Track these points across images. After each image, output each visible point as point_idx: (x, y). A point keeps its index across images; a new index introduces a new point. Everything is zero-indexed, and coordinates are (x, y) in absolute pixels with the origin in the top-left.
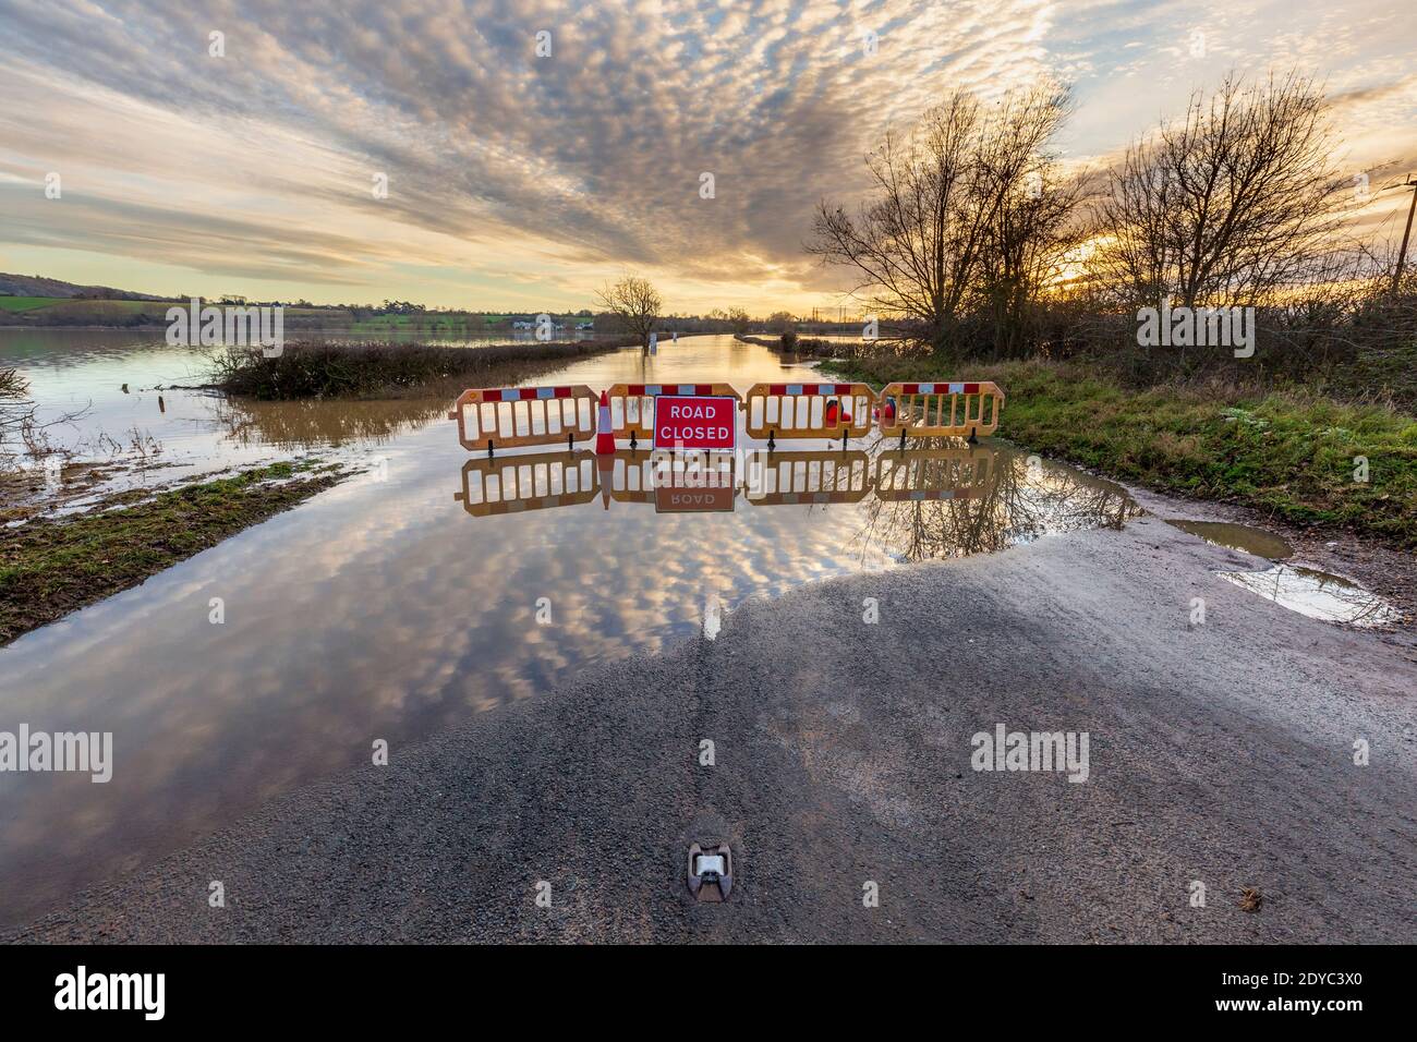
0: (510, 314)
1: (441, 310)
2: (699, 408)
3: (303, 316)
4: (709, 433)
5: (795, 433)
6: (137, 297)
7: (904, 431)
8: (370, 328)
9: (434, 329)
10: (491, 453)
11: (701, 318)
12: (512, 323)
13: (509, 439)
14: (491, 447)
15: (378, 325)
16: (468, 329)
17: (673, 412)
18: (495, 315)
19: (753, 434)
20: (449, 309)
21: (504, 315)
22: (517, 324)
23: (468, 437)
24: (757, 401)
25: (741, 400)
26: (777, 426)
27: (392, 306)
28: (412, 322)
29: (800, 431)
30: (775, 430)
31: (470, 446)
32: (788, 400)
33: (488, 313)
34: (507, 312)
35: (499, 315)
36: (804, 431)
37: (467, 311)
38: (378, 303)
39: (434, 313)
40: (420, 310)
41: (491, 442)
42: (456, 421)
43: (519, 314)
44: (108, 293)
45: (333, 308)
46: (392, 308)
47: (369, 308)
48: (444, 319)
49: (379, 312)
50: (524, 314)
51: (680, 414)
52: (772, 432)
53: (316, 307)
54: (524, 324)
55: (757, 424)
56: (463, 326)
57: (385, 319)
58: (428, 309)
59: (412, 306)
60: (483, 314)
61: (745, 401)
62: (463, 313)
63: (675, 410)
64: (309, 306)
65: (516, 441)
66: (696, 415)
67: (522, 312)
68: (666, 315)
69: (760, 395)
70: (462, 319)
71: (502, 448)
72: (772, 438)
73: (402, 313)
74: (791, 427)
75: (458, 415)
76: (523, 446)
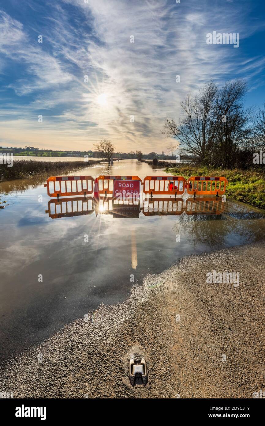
0: (66, 151)
1: (44, 150)
2: (128, 184)
5: (159, 193)
7: (195, 192)
10: (58, 198)
11: (127, 154)
13: (64, 193)
14: (58, 196)
18: (61, 151)
19: (146, 192)
20: (46, 149)
21: (64, 152)
22: (68, 155)
25: (142, 182)
26: (154, 190)
27: (28, 148)
31: (51, 195)
33: (59, 151)
34: (65, 151)
35: (62, 152)
36: (162, 192)
37: (52, 150)
38: (23, 147)
39: (42, 151)
40: (37, 150)
41: (58, 194)
42: (46, 187)
43: (69, 152)
46: (28, 149)
49: (24, 150)
50: (71, 152)
51: (122, 186)
52: (152, 192)
55: (147, 189)
58: (40, 149)
59: (34, 148)
60: (57, 151)
61: (143, 182)
62: (51, 151)
63: (120, 184)
65: (66, 194)
66: (127, 186)
68: (116, 153)
69: (148, 180)
70: (51, 153)
71: (62, 196)
72: (152, 194)
73: (31, 150)
74: (158, 190)
75: (47, 185)
76: (69, 195)
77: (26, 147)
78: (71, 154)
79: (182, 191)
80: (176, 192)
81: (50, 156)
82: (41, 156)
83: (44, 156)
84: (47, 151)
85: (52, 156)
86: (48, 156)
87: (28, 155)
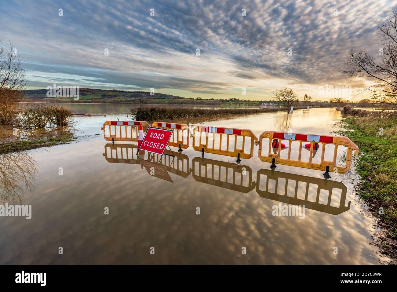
0: (261, 101)
2: (159, 134)
3: (211, 102)
4: (158, 146)
5: (213, 151)
6: (183, 98)
8: (225, 105)
9: (240, 105)
10: (113, 142)
11: (329, 102)
12: (261, 104)
13: (119, 138)
14: (113, 140)
15: (226, 104)
16: (248, 105)
17: (151, 135)
19: (196, 149)
20: (245, 100)
22: (262, 104)
23: (106, 136)
26: (205, 146)
27: (231, 99)
28: (235, 103)
29: (216, 150)
31: (107, 139)
33: (256, 101)
35: (258, 101)
36: (218, 150)
37: (250, 100)
38: (228, 99)
39: (242, 101)
40: (238, 100)
44: (178, 98)
45: (218, 100)
46: (231, 100)
47: (226, 100)
49: (228, 101)
51: (153, 136)
52: (203, 149)
53: (215, 100)
54: (265, 104)
56: (247, 104)
57: (229, 102)
58: (240, 100)
59: (236, 99)
60: (254, 101)
61: (192, 133)
62: (248, 101)
64: (213, 100)
65: (121, 139)
67: (265, 100)
68: (314, 101)
69: (198, 131)
72: (203, 152)
73: (233, 101)
74: (211, 148)
75: (103, 129)
76: (124, 141)
77: (230, 98)
79: (249, 153)
80: (239, 154)
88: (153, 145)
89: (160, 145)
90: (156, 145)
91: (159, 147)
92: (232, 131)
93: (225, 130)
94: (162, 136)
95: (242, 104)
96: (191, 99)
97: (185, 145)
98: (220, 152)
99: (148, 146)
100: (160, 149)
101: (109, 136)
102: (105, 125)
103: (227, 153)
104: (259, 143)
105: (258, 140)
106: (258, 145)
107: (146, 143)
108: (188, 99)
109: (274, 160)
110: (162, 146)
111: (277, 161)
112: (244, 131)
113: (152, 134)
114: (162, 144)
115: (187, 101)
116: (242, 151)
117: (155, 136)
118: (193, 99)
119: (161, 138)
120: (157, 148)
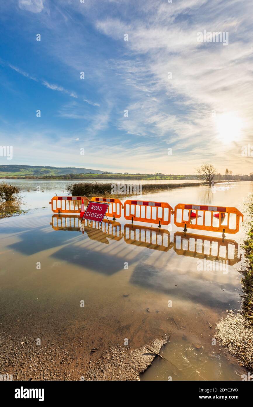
0: (185, 175)
1: (168, 175)
2: (99, 207)
3: (138, 176)
5: (140, 219)
8: (150, 180)
12: (185, 178)
13: (64, 210)
14: (59, 212)
15: (152, 179)
18: (181, 176)
19: (127, 218)
20: (170, 175)
23: (54, 209)
24: (128, 206)
26: (134, 216)
27: (157, 174)
28: (160, 178)
29: (142, 219)
30: (133, 217)
31: (54, 211)
32: (138, 207)
37: (175, 175)
38: (154, 173)
39: (166, 175)
40: (163, 175)
41: (59, 210)
42: (51, 204)
43: (188, 175)
45: (144, 175)
46: (157, 175)
47: (152, 175)
48: (168, 177)
49: (154, 176)
50: (189, 175)
52: (133, 218)
55: (128, 214)
58: (165, 174)
59: (161, 174)
60: (178, 175)
61: (123, 206)
62: (173, 175)
64: (140, 174)
65: (66, 211)
66: (97, 209)
69: (128, 204)
70: (172, 177)
71: (62, 212)
72: (132, 220)
73: (159, 175)
74: (139, 217)
75: (51, 203)
76: (68, 212)
78: (189, 177)
79: (167, 220)
80: (160, 222)
81: (171, 180)
82: (165, 179)
83: (167, 179)
84: (170, 176)
85: (173, 180)
86: (170, 180)
87: (156, 179)
88: (94, 215)
89: (99, 215)
90: (97, 215)
91: (99, 217)
92: (154, 204)
93: (149, 203)
94: (101, 208)
95: (167, 178)
96: (118, 174)
97: (118, 215)
98: (145, 220)
99: (89, 216)
100: (100, 218)
101: (56, 209)
102: (52, 200)
103: (151, 221)
104: (175, 213)
105: (174, 211)
106: (174, 214)
107: (88, 214)
108: (116, 174)
109: (186, 225)
110: (101, 216)
111: (188, 226)
112: (163, 203)
113: (93, 207)
114: (101, 215)
115: (115, 176)
116: (162, 219)
117: (95, 209)
118: (121, 174)
119: (100, 209)
120: (97, 217)
